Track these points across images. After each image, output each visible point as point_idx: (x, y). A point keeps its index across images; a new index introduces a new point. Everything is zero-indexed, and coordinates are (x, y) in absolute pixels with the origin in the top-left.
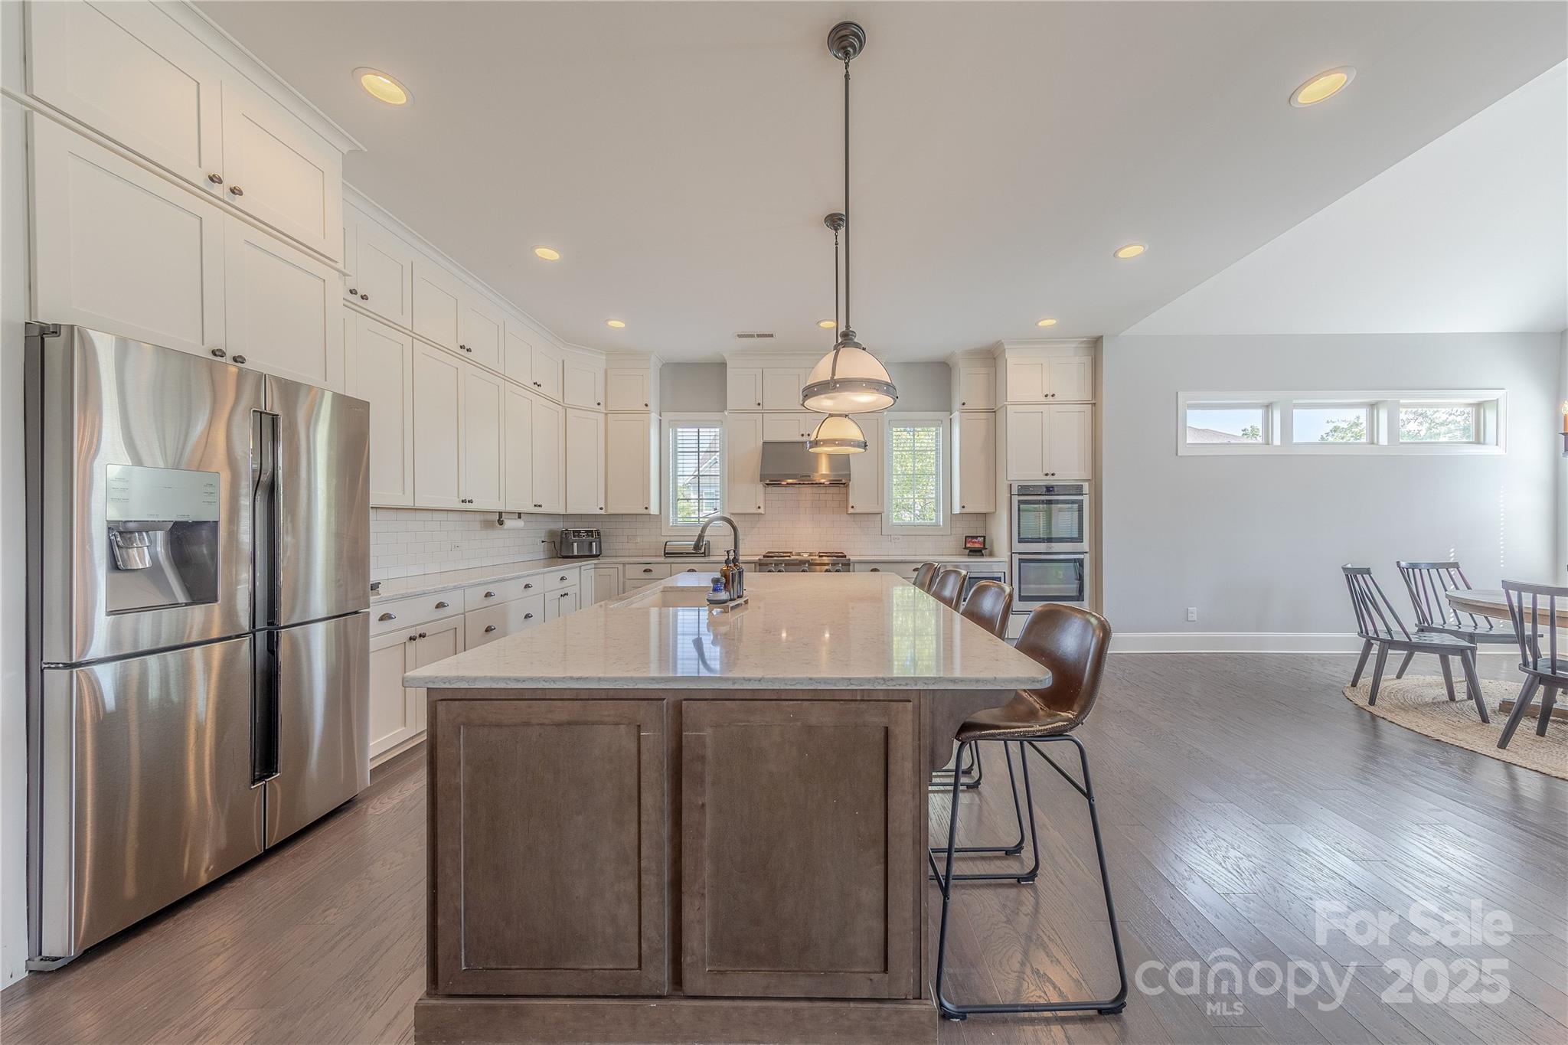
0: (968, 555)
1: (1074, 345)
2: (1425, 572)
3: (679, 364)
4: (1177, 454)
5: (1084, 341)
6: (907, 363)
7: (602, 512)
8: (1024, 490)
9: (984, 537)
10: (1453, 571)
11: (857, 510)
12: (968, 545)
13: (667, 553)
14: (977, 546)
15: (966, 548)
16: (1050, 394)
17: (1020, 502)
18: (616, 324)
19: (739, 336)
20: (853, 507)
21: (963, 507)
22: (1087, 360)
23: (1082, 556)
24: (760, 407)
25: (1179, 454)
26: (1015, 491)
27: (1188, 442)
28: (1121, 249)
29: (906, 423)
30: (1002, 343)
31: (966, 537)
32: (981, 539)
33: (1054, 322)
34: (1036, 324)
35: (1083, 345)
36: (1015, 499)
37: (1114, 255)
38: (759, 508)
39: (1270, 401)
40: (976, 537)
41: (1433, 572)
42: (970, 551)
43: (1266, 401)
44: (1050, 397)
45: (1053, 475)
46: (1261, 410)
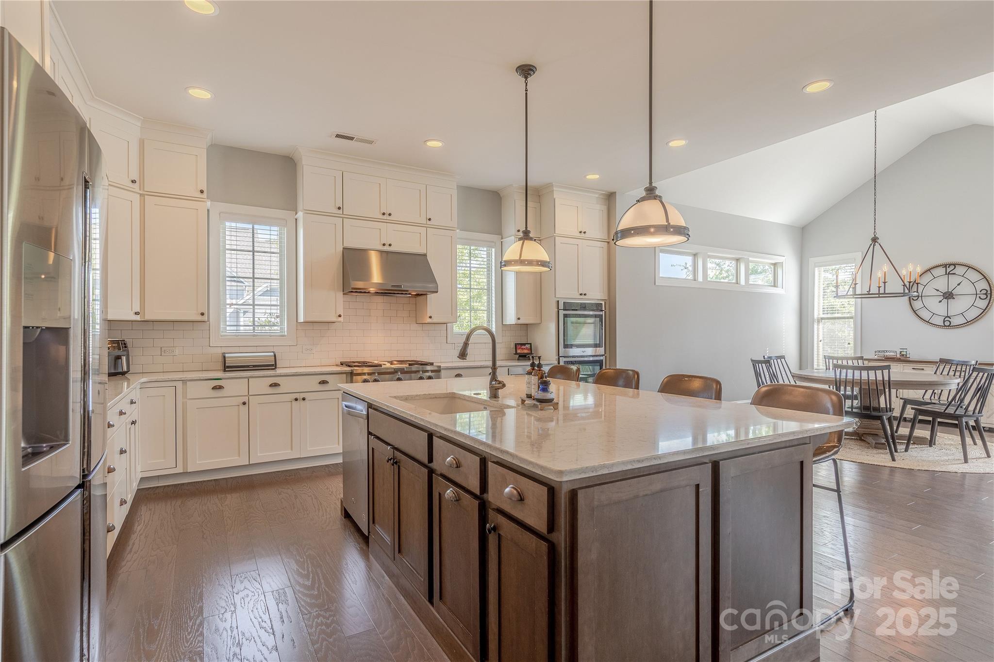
0: (518, 360)
1: (597, 196)
2: (775, 361)
3: (231, 148)
4: (655, 284)
5: (603, 194)
6: (467, 187)
7: (138, 318)
8: (567, 306)
9: (531, 344)
10: (783, 360)
11: (434, 320)
12: (519, 351)
13: (228, 367)
14: (526, 351)
15: (516, 354)
16: (583, 231)
17: (565, 316)
18: (200, 94)
19: (338, 136)
20: (430, 317)
21: (519, 319)
22: (604, 208)
23: (602, 358)
24: (340, 212)
25: (657, 284)
26: (561, 306)
27: (661, 276)
28: (671, 141)
29: (468, 242)
30: (553, 185)
31: (516, 345)
32: (528, 346)
33: (597, 176)
34: (585, 176)
35: (601, 197)
36: (562, 313)
37: (666, 144)
38: (340, 316)
39: (696, 251)
40: (524, 344)
41: (779, 360)
42: (520, 356)
43: (694, 252)
44: (583, 233)
45: (585, 295)
46: (691, 257)
